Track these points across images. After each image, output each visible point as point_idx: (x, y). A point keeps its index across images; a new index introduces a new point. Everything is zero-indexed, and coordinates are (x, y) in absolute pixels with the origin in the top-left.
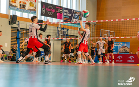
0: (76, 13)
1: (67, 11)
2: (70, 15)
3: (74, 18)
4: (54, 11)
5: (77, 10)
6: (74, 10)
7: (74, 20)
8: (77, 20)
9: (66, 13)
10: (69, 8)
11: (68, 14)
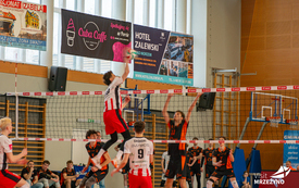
0: (173, 40)
1: (147, 37)
2: (156, 48)
3: (167, 56)
4: (102, 37)
5: (179, 31)
6: (167, 33)
7: (166, 63)
8: (177, 63)
9: (143, 41)
10: (152, 25)
11: (149, 46)
